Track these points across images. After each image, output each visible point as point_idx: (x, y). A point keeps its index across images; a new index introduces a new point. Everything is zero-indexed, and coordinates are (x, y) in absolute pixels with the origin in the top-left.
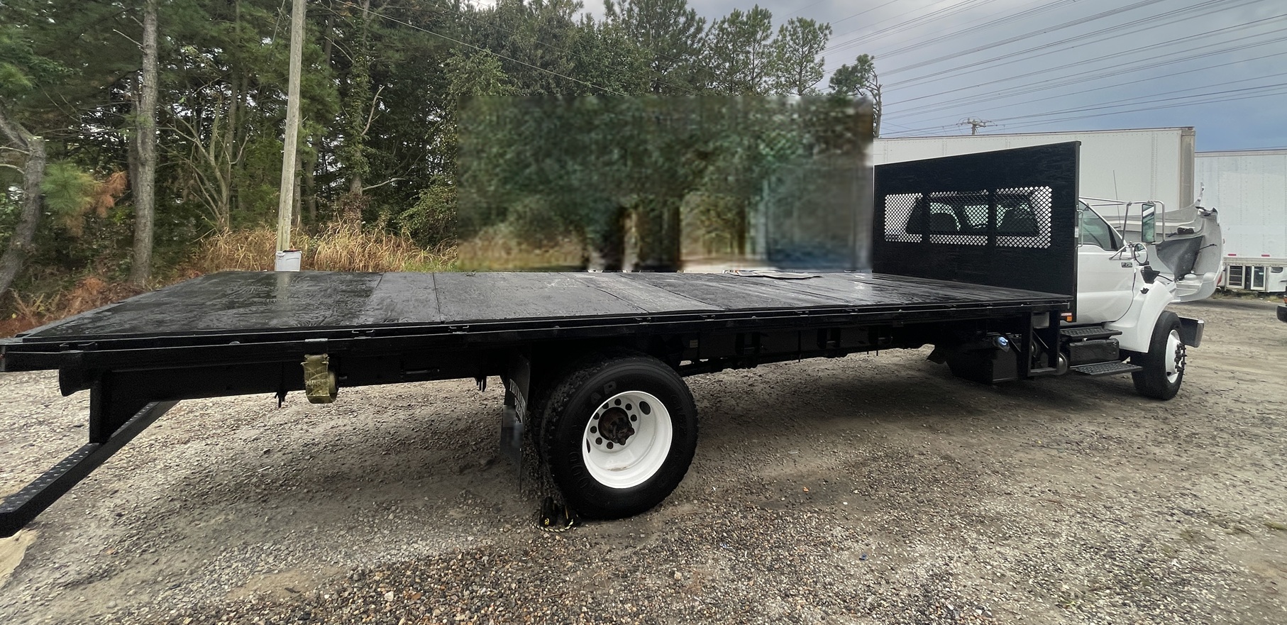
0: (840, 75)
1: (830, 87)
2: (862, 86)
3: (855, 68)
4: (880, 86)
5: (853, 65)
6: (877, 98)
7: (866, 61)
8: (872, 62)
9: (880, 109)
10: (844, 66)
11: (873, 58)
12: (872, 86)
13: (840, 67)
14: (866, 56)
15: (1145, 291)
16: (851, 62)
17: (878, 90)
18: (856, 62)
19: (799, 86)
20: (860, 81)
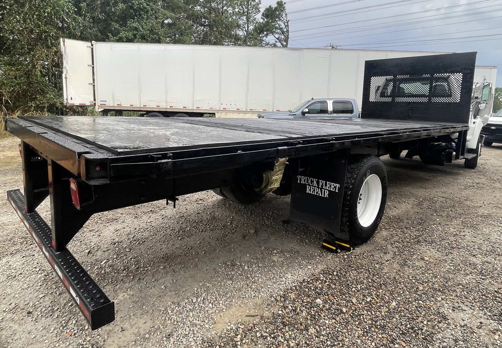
0: (268, 12)
1: (262, 18)
2: (280, 20)
3: (276, 9)
4: (289, 21)
5: (275, 6)
6: (287, 28)
7: (282, 5)
8: (285, 6)
9: (288, 34)
10: (270, 7)
11: (285, 3)
12: (284, 20)
13: (268, 7)
14: (282, 2)
15: (474, 123)
16: (274, 5)
17: (287, 23)
18: (277, 5)
19: (247, 16)
20: (279, 17)
